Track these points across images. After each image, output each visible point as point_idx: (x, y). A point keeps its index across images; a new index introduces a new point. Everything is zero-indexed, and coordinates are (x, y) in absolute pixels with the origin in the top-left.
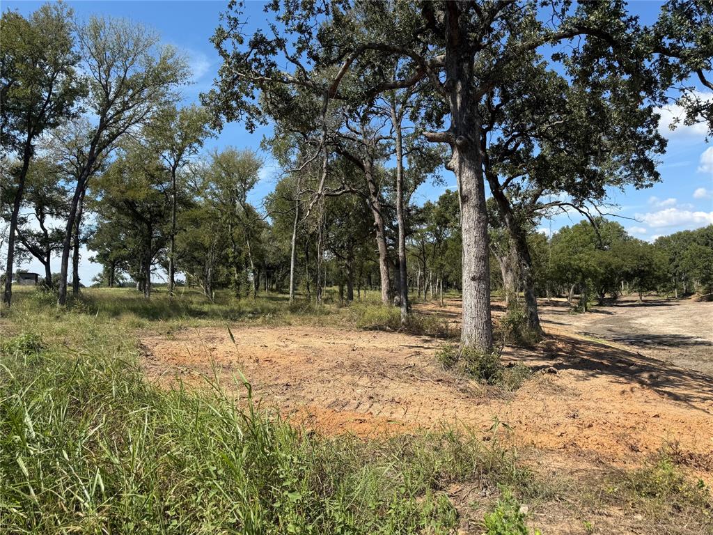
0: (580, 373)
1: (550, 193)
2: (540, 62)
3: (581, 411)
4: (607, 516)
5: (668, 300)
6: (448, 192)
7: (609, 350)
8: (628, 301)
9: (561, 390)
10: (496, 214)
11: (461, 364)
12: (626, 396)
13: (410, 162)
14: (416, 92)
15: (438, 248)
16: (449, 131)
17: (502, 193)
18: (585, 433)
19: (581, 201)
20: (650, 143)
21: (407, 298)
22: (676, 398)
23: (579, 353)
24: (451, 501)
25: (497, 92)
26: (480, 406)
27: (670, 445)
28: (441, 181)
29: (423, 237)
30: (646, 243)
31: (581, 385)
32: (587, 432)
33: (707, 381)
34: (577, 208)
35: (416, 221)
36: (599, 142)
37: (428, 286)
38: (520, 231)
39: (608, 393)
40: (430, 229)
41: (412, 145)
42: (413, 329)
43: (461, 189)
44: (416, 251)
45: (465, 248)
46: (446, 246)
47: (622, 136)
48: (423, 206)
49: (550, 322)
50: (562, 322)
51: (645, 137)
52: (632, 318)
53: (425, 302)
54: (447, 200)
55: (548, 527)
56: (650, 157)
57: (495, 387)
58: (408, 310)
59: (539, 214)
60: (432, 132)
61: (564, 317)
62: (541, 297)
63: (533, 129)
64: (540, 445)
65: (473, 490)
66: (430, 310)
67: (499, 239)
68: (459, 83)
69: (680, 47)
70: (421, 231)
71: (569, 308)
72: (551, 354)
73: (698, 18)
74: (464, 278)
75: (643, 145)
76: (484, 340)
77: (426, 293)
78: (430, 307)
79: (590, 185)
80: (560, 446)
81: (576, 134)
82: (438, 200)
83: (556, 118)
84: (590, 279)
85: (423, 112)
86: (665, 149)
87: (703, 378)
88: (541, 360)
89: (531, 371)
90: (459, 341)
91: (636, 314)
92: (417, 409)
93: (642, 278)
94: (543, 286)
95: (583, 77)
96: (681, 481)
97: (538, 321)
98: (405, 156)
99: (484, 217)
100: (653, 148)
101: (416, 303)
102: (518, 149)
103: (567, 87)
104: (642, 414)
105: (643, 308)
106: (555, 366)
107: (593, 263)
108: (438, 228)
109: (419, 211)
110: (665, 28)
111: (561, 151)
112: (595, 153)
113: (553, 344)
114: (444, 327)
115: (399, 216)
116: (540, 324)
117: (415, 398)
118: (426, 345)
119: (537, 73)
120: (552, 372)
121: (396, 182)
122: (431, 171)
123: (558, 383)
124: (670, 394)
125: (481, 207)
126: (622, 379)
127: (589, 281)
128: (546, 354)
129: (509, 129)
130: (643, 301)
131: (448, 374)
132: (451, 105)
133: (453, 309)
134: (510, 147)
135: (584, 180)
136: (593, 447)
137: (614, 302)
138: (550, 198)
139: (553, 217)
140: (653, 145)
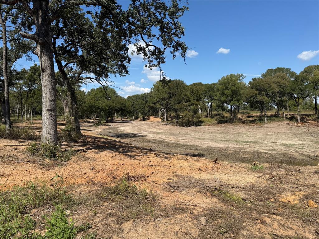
0: (97, 151)
1: (86, 73)
2: (82, 12)
3: (96, 166)
4: (102, 206)
5: (131, 120)
6: (36, 65)
7: (109, 140)
8: (117, 121)
9: (88, 158)
10: (61, 79)
11: (41, 152)
12: (113, 158)
13: (12, 46)
14: (16, 9)
15: (29, 94)
16: (34, 34)
17: (63, 70)
18: (96, 175)
19: (99, 78)
20: (125, 59)
21: (10, 120)
22: (130, 156)
23: (97, 142)
24: (32, 218)
25: (61, 21)
26: (50, 171)
27: (126, 174)
28: (31, 59)
29: (20, 87)
30: (124, 98)
31: (97, 156)
32: (97, 175)
33: (141, 149)
34: (97, 81)
35: (16, 78)
36: (106, 54)
37: (24, 114)
38: (72, 89)
39: (107, 158)
40: (25, 83)
41: (13, 37)
42: (13, 136)
43: (42, 65)
44: (17, 95)
45: (44, 95)
46: (34, 93)
47: (115, 54)
48: (20, 71)
49: (86, 130)
50: (91, 130)
51: (124, 56)
52: (118, 128)
53: (22, 121)
54: (35, 69)
55: (78, 217)
56: (125, 64)
57: (58, 161)
58: (10, 126)
59: (81, 82)
60: (25, 32)
61: (92, 128)
62: (82, 119)
63: (78, 42)
64: (77, 184)
65: (44, 210)
66: (25, 126)
67: (63, 91)
68: (40, 11)
69: (135, 23)
70: (20, 84)
71: (94, 124)
72: (85, 143)
73: (142, 14)
74: (43, 110)
75: (123, 59)
76: (53, 139)
77: (22, 117)
78: (25, 124)
79: (103, 72)
80: (86, 182)
81: (97, 49)
82: (30, 68)
83: (89, 40)
84: (103, 112)
85: (20, 21)
86: (130, 62)
87: (140, 148)
88: (80, 147)
89: (75, 152)
90: (40, 141)
91: (120, 126)
92: (14, 177)
93: (122, 111)
94: (83, 114)
95: (100, 25)
96: (129, 186)
97: (80, 130)
98: (8, 42)
99: (53, 80)
100: (126, 61)
101: (16, 123)
102: (72, 50)
103: (94, 27)
104: (118, 164)
105: (122, 123)
106: (86, 149)
107: (104, 105)
108: (30, 83)
109: (18, 73)
110: (130, 14)
111: (91, 55)
112: (104, 58)
113: (86, 139)
114: (32, 134)
115: (4, 75)
116: (81, 131)
117: (13, 172)
118: (21, 144)
119: (81, 17)
120: (85, 152)
121: (3, 55)
122: (26, 53)
123: (87, 156)
124: (129, 155)
125: (52, 75)
126: (112, 152)
127: (102, 112)
128: (83, 144)
129: (67, 40)
130: (122, 121)
131: (34, 158)
132: (36, 21)
133: (38, 125)
134: (68, 49)
135: (100, 70)
136: (99, 180)
137: (112, 121)
138: (86, 75)
139: (88, 84)
140: (126, 60)
